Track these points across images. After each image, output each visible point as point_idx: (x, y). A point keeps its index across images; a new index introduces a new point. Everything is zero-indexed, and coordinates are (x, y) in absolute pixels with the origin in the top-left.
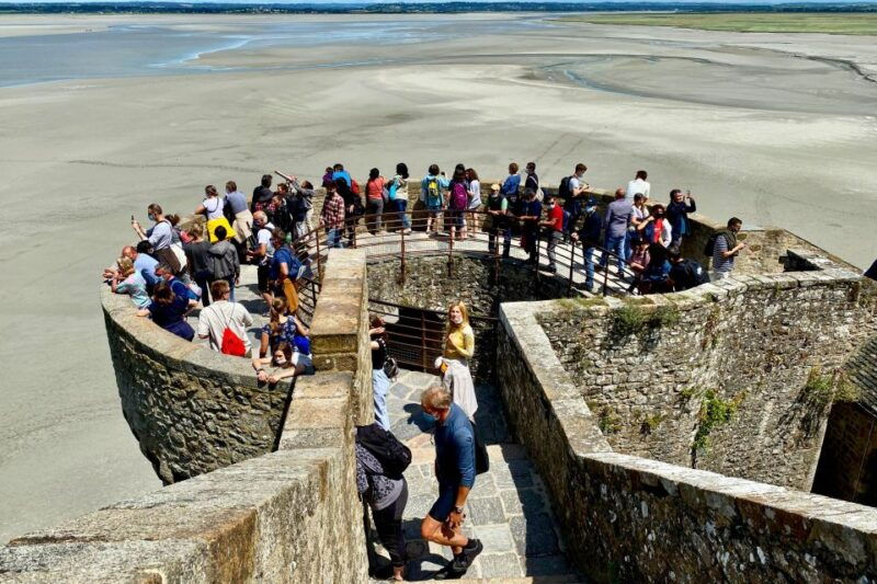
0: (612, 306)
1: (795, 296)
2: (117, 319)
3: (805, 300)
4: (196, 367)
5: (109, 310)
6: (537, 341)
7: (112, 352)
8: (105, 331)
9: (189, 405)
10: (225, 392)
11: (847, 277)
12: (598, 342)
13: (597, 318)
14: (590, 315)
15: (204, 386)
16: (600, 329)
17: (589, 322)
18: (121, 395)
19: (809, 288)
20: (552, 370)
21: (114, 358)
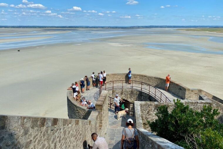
0: (155, 104)
1: (197, 105)
2: (69, 98)
3: (199, 106)
4: (80, 108)
5: (68, 97)
6: (138, 109)
7: (68, 104)
8: (67, 100)
9: (79, 114)
10: (84, 112)
11: (209, 102)
12: (153, 110)
13: (152, 106)
14: (151, 105)
15: (82, 111)
16: (153, 108)
17: (151, 106)
18: (68, 111)
19: (200, 103)
20: (139, 114)
21: (68, 105)
